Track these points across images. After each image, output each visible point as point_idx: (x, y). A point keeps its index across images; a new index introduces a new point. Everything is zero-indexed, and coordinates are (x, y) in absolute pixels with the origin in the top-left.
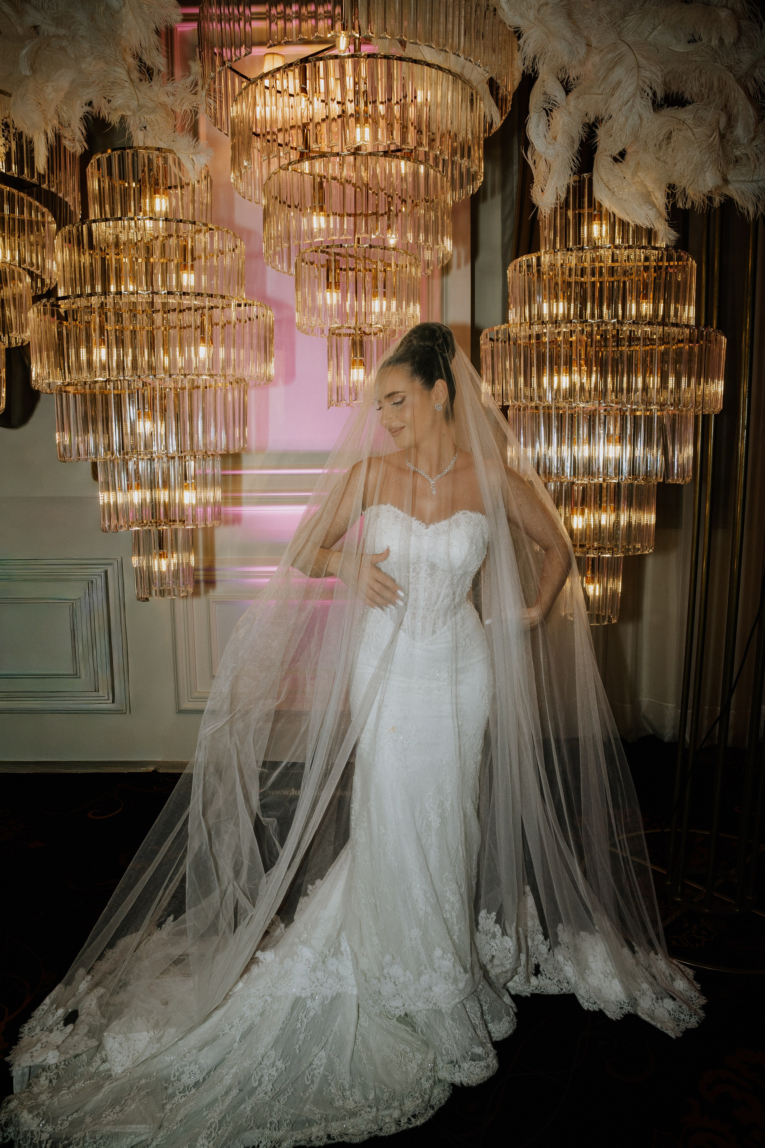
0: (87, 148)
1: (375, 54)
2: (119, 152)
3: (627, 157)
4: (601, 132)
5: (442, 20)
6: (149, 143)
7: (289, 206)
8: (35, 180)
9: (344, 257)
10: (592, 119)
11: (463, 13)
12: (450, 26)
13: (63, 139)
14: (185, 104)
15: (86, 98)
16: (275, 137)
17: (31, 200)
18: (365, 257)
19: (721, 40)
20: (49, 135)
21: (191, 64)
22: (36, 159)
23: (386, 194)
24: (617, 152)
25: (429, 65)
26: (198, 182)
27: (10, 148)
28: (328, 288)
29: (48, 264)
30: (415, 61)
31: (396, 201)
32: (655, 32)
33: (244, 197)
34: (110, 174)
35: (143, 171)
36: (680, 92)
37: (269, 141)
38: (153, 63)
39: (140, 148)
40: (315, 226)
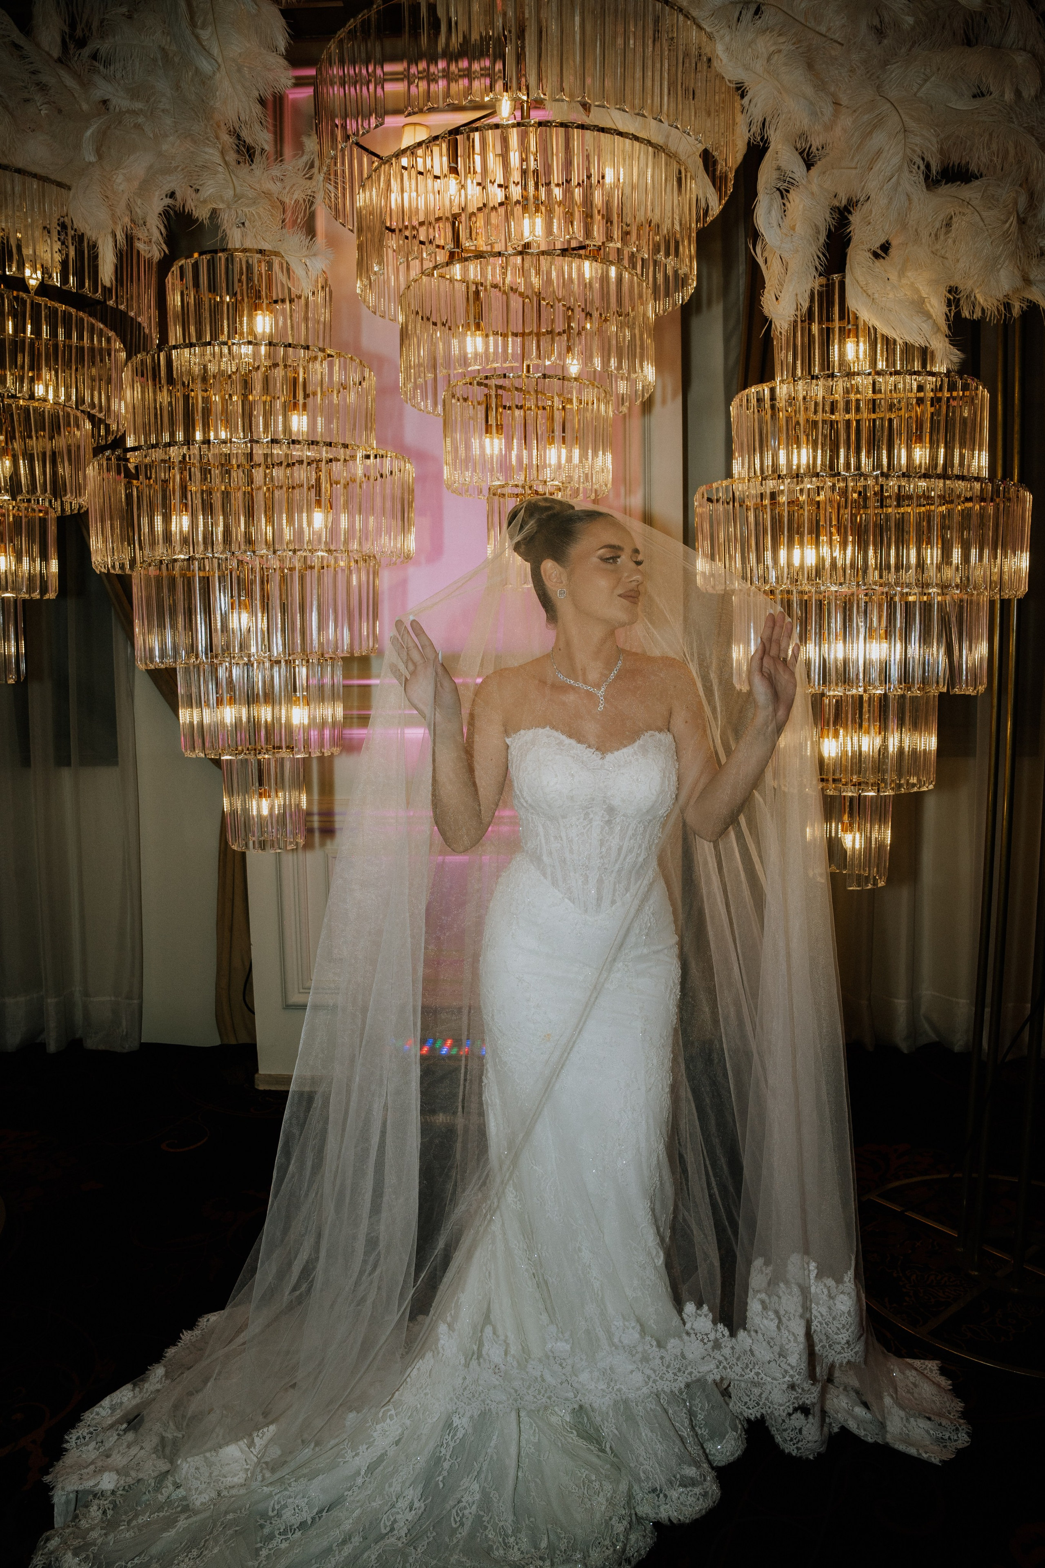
0: (167, 251)
1: (549, 122)
2: (208, 256)
3: (893, 251)
4: (855, 218)
5: (638, 74)
6: (248, 244)
7: (435, 324)
8: (99, 295)
9: (509, 390)
10: (844, 202)
11: (666, 65)
12: (649, 83)
13: (136, 241)
14: (296, 193)
15: (167, 188)
16: (415, 232)
17: (94, 321)
18: (536, 391)
19: (1018, 93)
20: (118, 237)
21: (305, 139)
22: (101, 268)
23: (564, 305)
24: (878, 245)
25: (621, 134)
26: (314, 293)
27: (67, 255)
28: (487, 432)
29: (114, 406)
30: (602, 130)
31: (579, 314)
32: (928, 85)
33: (375, 313)
34: (196, 285)
35: (240, 281)
36: (963, 162)
37: (407, 238)
38: (254, 140)
39: (236, 250)
40: (470, 350)
